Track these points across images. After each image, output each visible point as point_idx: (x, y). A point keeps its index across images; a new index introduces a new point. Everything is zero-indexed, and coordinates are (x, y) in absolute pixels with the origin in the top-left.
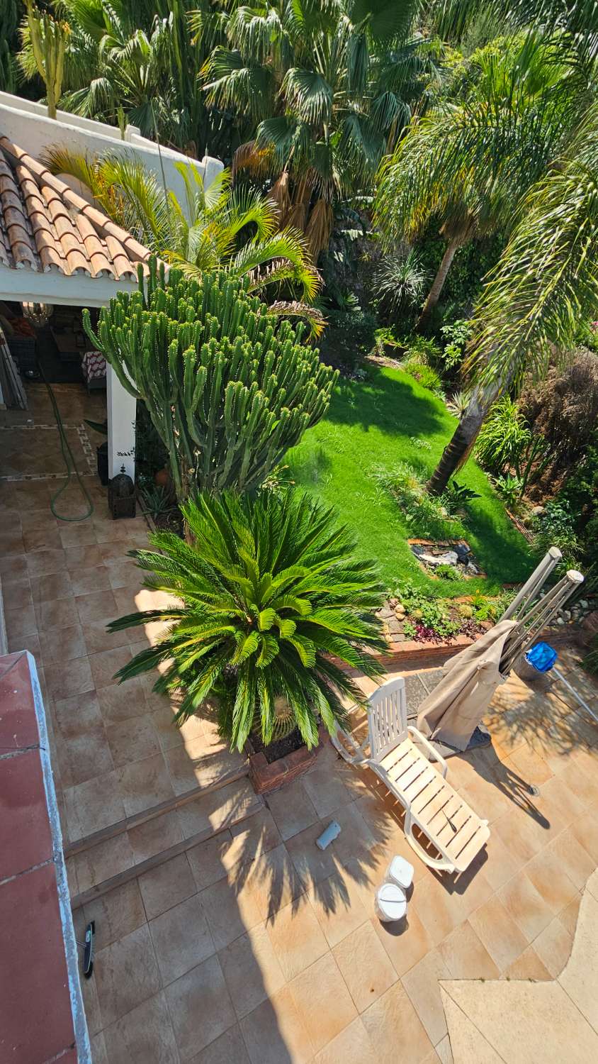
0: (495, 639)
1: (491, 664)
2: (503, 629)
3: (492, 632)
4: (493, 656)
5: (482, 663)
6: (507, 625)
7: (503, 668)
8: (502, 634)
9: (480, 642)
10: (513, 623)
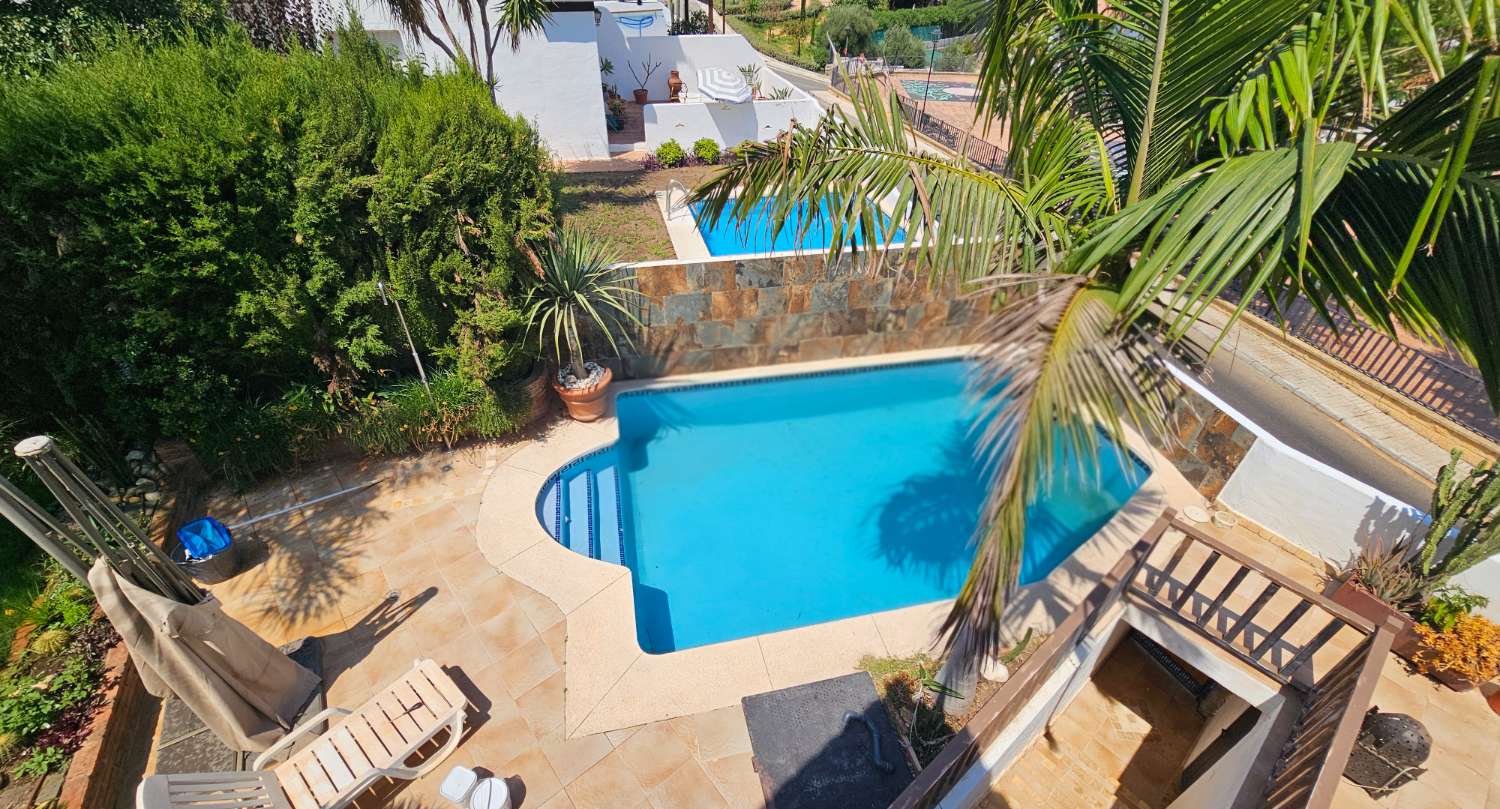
0: (125, 602)
1: (172, 616)
2: (106, 582)
3: (108, 603)
4: (158, 609)
5: (166, 629)
6: (99, 572)
7: (189, 598)
8: (116, 587)
9: (124, 626)
10: (100, 564)
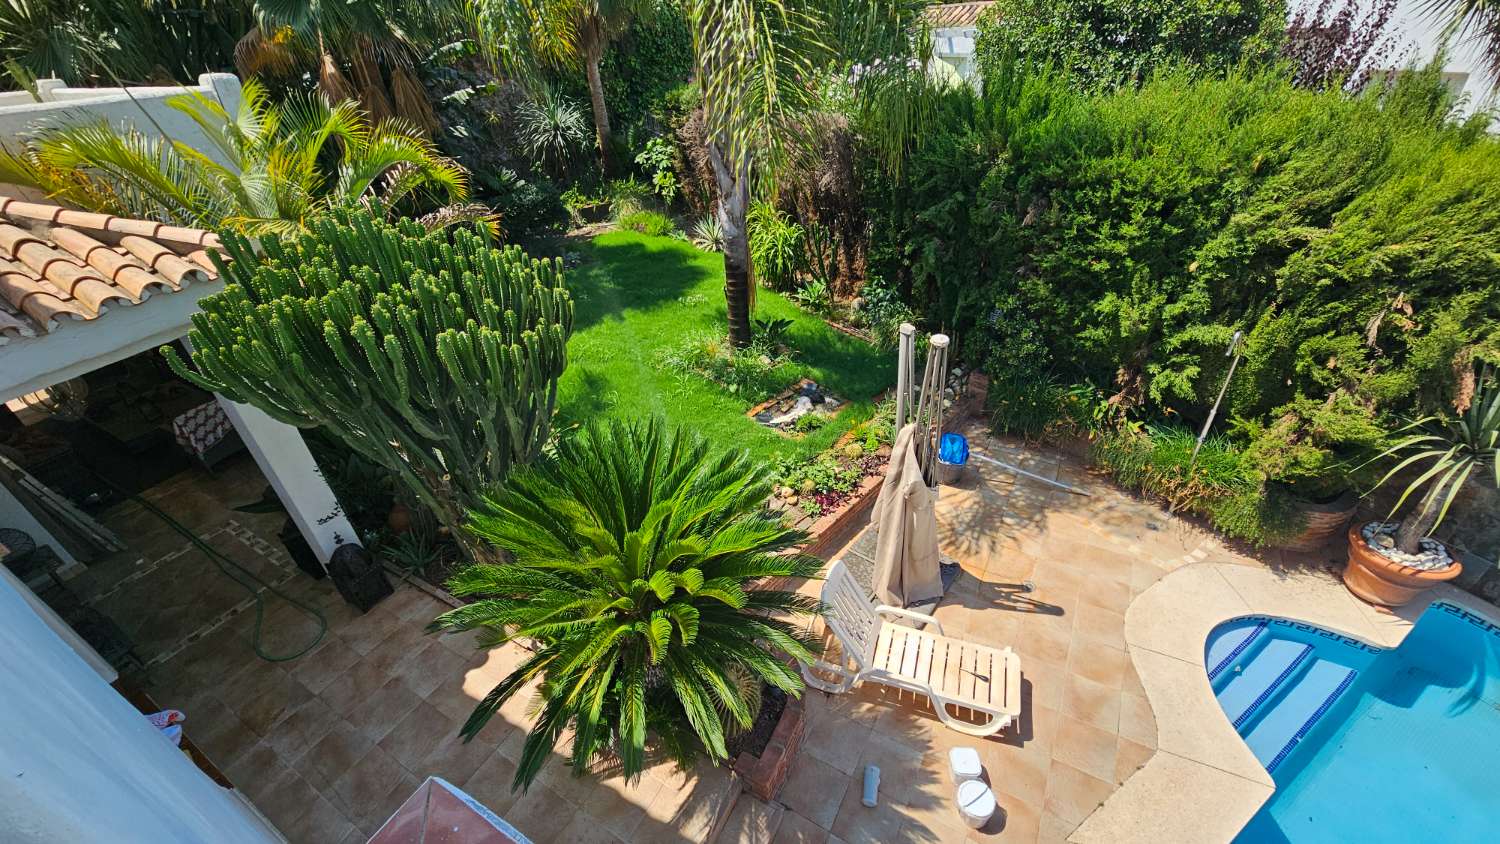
0: (903, 456)
1: (915, 483)
2: (905, 440)
3: (897, 451)
4: (913, 474)
5: (907, 489)
6: (906, 433)
7: (928, 480)
8: (906, 446)
9: (890, 470)
10: (910, 427)
